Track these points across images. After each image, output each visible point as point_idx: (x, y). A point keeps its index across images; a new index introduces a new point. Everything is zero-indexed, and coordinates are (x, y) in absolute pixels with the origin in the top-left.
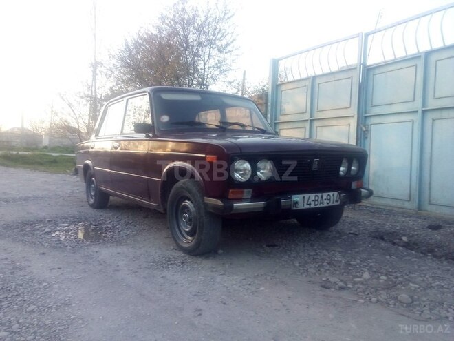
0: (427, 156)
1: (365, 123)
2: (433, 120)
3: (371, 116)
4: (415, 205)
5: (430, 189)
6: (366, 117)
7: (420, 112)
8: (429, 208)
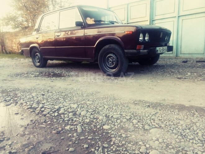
0: (180, 35)
1: (153, 23)
2: (183, 20)
3: (155, 20)
4: (175, 55)
5: (181, 48)
6: (153, 21)
7: (177, 17)
8: (180, 55)
